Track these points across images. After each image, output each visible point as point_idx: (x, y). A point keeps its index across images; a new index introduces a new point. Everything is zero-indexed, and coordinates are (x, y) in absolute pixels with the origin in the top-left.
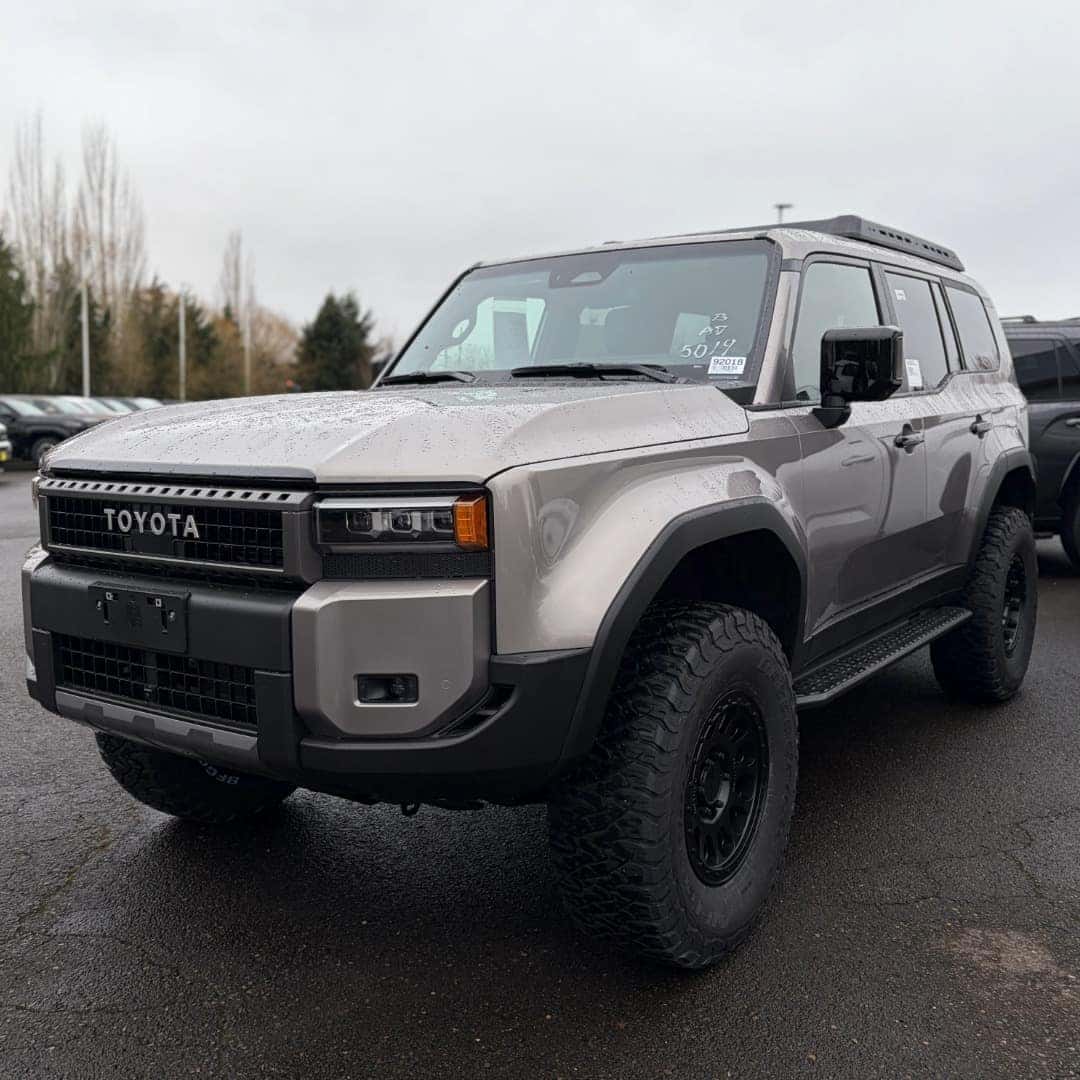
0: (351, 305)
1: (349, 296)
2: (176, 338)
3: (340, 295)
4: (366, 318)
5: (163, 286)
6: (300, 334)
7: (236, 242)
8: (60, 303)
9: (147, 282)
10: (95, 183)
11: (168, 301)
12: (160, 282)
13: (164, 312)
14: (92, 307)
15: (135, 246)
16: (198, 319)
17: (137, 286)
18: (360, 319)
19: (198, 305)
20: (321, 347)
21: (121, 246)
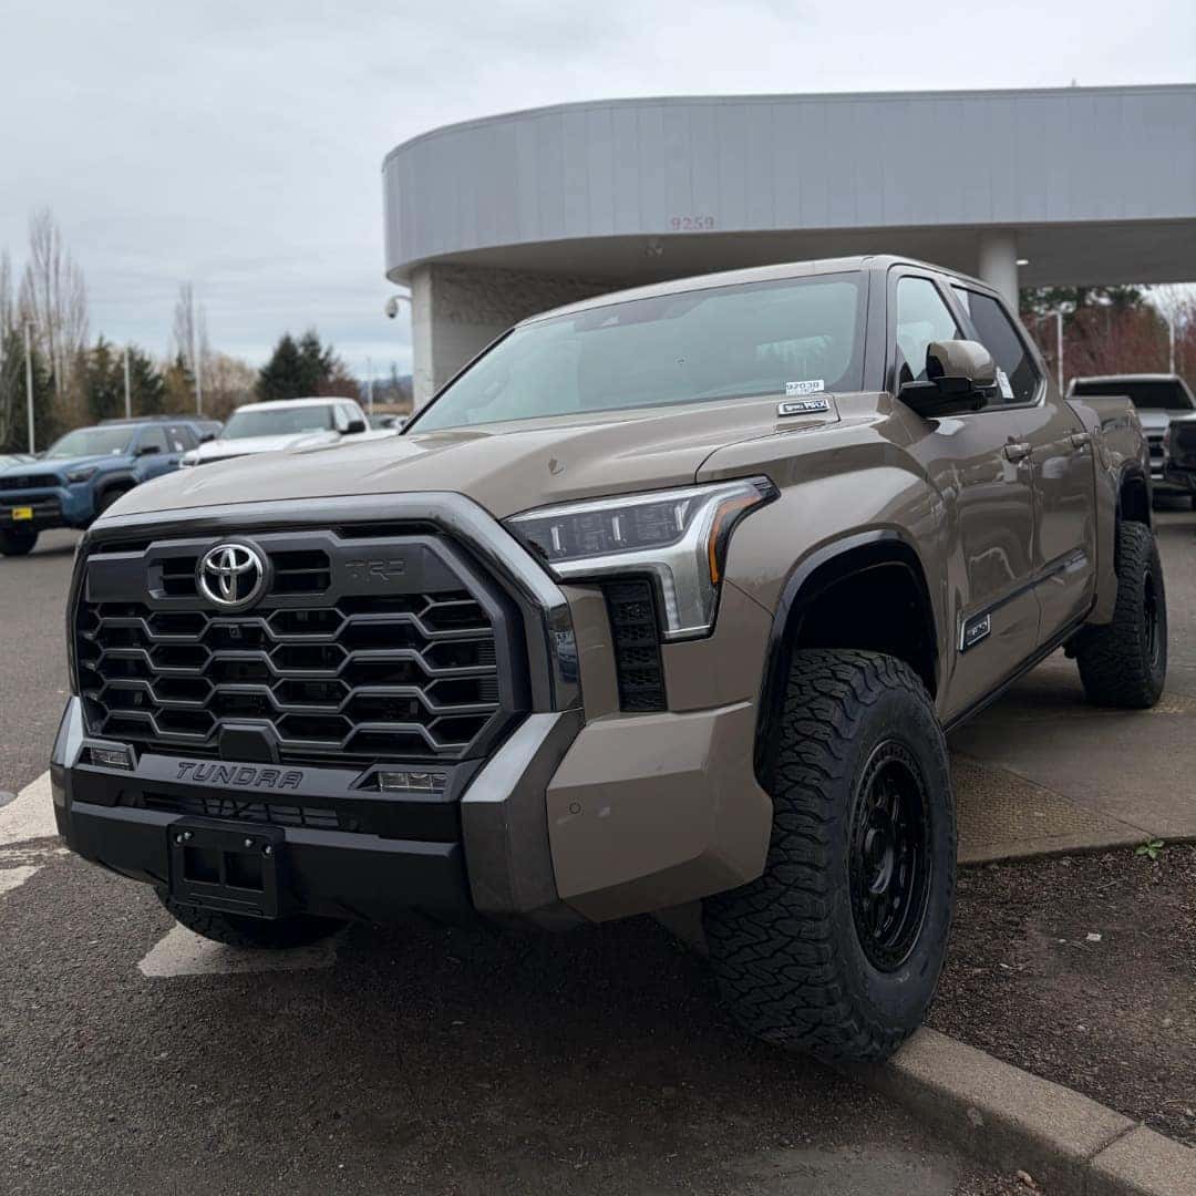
0: (312, 344)
1: (309, 335)
2: (122, 391)
3: (297, 336)
4: (327, 354)
5: (109, 344)
6: (257, 376)
7: (187, 293)
8: (8, 371)
9: (93, 343)
10: (42, 262)
11: (115, 358)
12: (105, 342)
13: (112, 367)
14: (37, 371)
15: (80, 313)
16: (147, 371)
17: (81, 347)
18: (322, 355)
19: (146, 358)
20: (277, 385)
21: (66, 314)
